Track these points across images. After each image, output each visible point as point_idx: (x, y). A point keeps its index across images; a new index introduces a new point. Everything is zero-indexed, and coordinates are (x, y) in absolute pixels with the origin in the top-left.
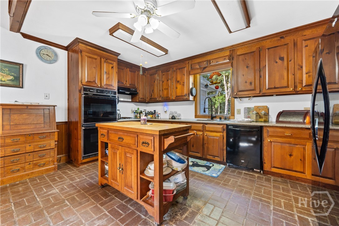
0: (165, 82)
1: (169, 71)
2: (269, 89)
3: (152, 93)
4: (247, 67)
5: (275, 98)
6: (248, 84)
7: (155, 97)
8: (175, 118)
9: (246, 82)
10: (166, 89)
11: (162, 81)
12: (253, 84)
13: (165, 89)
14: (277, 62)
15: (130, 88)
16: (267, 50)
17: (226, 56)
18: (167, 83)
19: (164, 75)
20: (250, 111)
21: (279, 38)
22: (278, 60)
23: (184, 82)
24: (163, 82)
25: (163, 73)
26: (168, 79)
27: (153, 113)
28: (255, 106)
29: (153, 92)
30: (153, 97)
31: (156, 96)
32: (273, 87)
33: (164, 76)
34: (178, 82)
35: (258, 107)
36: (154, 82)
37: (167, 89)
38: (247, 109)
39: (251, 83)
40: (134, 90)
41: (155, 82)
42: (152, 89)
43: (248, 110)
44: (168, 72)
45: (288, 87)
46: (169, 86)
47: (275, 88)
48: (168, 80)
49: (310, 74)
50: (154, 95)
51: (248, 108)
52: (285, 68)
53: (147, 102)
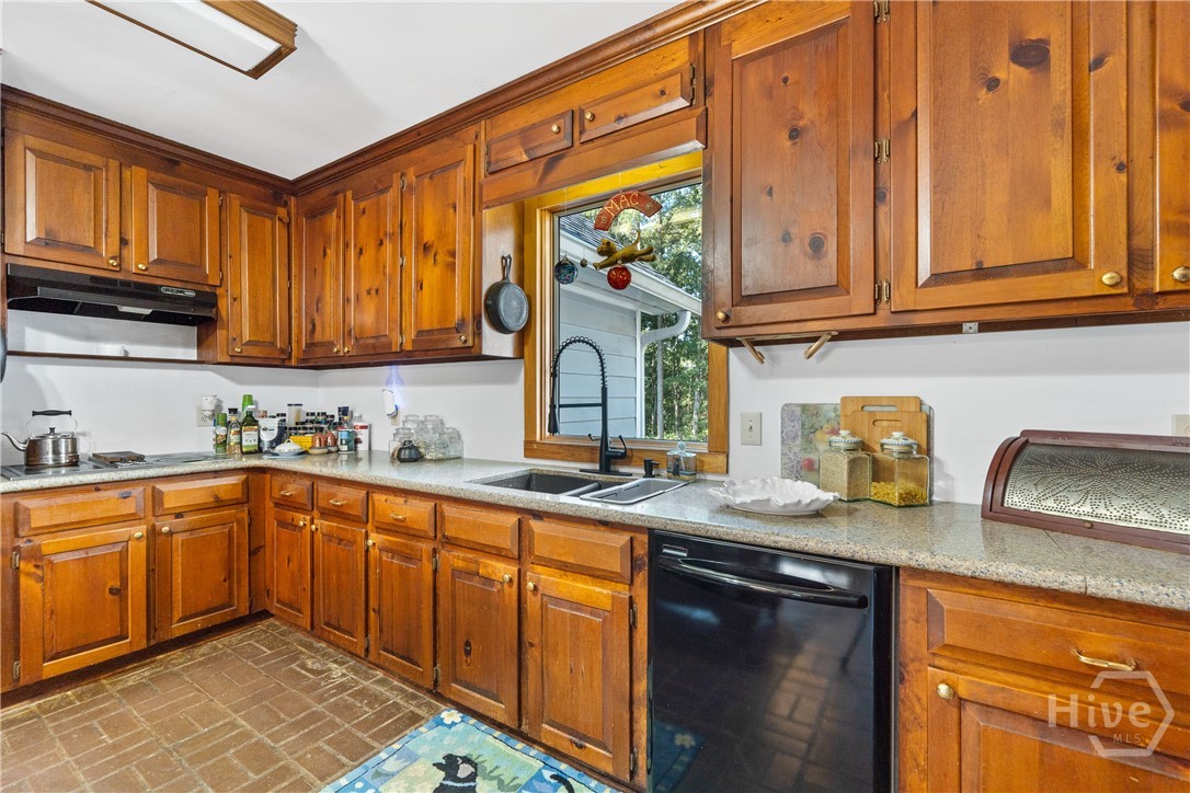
0: (369, 254)
1: (385, 190)
2: (937, 278)
3: (316, 315)
4: (795, 134)
5: (972, 343)
6: (798, 249)
7: (326, 337)
8: (416, 460)
9: (786, 238)
10: (373, 292)
11: (355, 247)
12: (831, 246)
13: (369, 292)
14: (993, 84)
15: (158, 282)
17: (670, 74)
18: (377, 260)
19: (364, 212)
20: (814, 430)
22: (1002, 68)
23: (450, 247)
24: (361, 251)
25: (362, 205)
26: (382, 235)
27: (336, 420)
28: (844, 399)
29: (317, 309)
30: (318, 337)
31: (328, 331)
32: (967, 264)
33: (363, 221)
34: (426, 248)
35: (864, 403)
36: (325, 253)
37: (377, 291)
38: (798, 411)
39: (817, 245)
40: (192, 294)
41: (329, 252)
42: (317, 294)
43: (806, 421)
44: (382, 197)
45: (1074, 262)
46: (384, 274)
47: (981, 272)
48: (381, 243)
50: (323, 323)
51: (804, 407)
52: (1059, 124)
53: (293, 363)
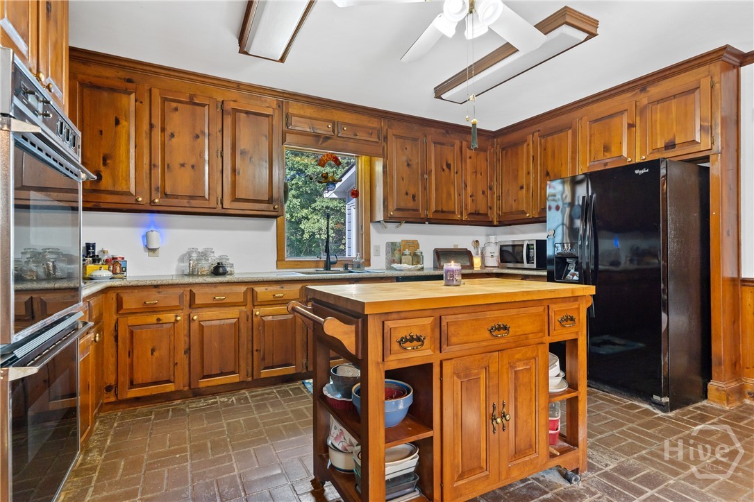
0: (183, 139)
2: (436, 211)
3: (102, 168)
4: (409, 165)
6: (410, 197)
7: (121, 187)
8: (224, 273)
9: (407, 194)
10: (188, 166)
11: (163, 130)
13: (183, 165)
14: (444, 170)
16: (433, 145)
17: (373, 128)
18: (193, 147)
19: (176, 110)
20: (395, 250)
21: (444, 132)
22: (445, 167)
24: (172, 135)
25: (174, 105)
26: (198, 132)
28: (402, 241)
29: (105, 164)
30: (106, 185)
31: (127, 182)
32: (441, 209)
33: (176, 116)
34: (243, 153)
35: (407, 241)
36: (117, 122)
37: (193, 167)
38: (390, 244)
39: (414, 197)
41: (123, 123)
42: (104, 151)
43: (392, 247)
45: (455, 213)
46: (202, 157)
47: (443, 211)
48: (197, 137)
49: (473, 198)
50: (115, 178)
51: (392, 243)
